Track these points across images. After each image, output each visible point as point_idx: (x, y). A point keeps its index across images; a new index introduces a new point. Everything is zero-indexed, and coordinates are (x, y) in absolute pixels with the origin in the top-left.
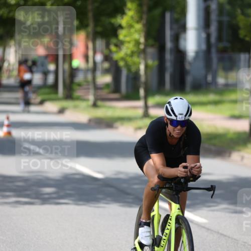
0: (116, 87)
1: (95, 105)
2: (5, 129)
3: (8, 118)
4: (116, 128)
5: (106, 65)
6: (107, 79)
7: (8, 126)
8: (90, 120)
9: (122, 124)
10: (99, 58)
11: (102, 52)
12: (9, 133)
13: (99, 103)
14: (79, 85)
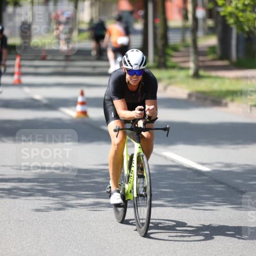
0: (223, 51)
1: (196, 76)
2: (79, 108)
3: (82, 94)
4: (226, 105)
5: (210, 23)
6: (213, 41)
7: (83, 103)
8: (190, 95)
9: (232, 100)
10: (200, 13)
11: (204, 6)
12: (84, 113)
13: (202, 73)
14: (175, 49)
